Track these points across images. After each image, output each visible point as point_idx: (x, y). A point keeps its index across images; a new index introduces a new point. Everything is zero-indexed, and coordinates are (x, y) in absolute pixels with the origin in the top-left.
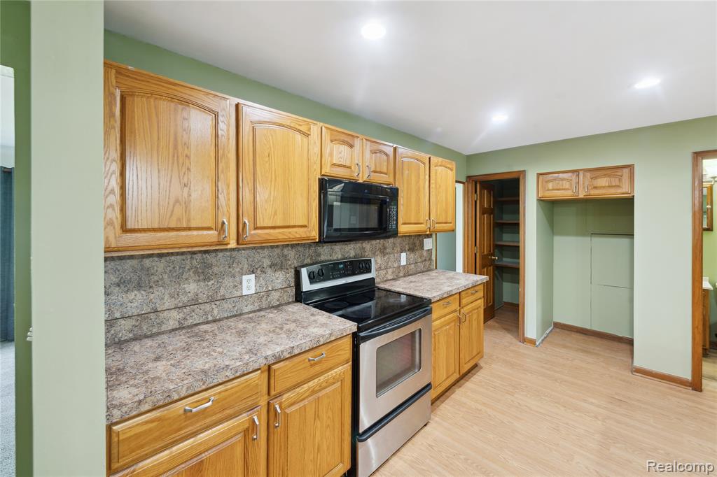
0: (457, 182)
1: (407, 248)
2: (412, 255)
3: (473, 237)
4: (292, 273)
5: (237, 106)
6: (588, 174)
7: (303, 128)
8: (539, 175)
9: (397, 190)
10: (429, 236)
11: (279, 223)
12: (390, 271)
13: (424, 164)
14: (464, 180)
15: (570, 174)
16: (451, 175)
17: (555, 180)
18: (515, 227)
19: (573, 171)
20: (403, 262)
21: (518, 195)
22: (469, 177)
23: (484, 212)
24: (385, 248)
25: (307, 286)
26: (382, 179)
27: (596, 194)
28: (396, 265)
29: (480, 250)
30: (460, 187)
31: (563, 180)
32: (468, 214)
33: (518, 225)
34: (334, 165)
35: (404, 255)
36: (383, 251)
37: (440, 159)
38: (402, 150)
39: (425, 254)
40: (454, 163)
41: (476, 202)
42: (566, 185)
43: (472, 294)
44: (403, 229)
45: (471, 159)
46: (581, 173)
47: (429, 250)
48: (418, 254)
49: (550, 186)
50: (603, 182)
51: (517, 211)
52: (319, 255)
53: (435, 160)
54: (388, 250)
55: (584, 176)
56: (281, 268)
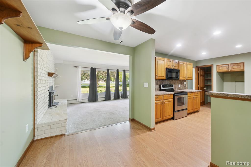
0: (193, 68)
1: (180, 83)
2: (181, 85)
3: (198, 82)
4: (159, 86)
5: (155, 58)
6: (231, 65)
7: (164, 60)
8: (217, 65)
9: (179, 70)
10: (185, 81)
11: (161, 76)
12: (176, 88)
13: (185, 64)
14: (195, 67)
15: (226, 65)
16: (192, 66)
17: (222, 67)
18: (210, 80)
19: (227, 64)
20: (179, 87)
21: (211, 71)
22: (196, 67)
23: (201, 76)
24: (175, 83)
25: (162, 88)
26: (176, 68)
27: (233, 70)
28: (178, 87)
29: (200, 86)
30: (194, 70)
31: (224, 66)
32: (196, 76)
33: (211, 80)
34: (168, 66)
35: (179, 85)
36: (175, 84)
37: (189, 63)
38: (180, 61)
39: (184, 85)
40: (192, 64)
41: (199, 73)
42: (225, 68)
43: (197, 94)
44: (180, 78)
45: (197, 62)
46: (229, 65)
47: (185, 85)
48: (183, 85)
49: (220, 68)
50: (236, 67)
51: (211, 76)
52: (163, 83)
53: (187, 63)
54: (176, 84)
55: (230, 65)
56: (157, 85)
